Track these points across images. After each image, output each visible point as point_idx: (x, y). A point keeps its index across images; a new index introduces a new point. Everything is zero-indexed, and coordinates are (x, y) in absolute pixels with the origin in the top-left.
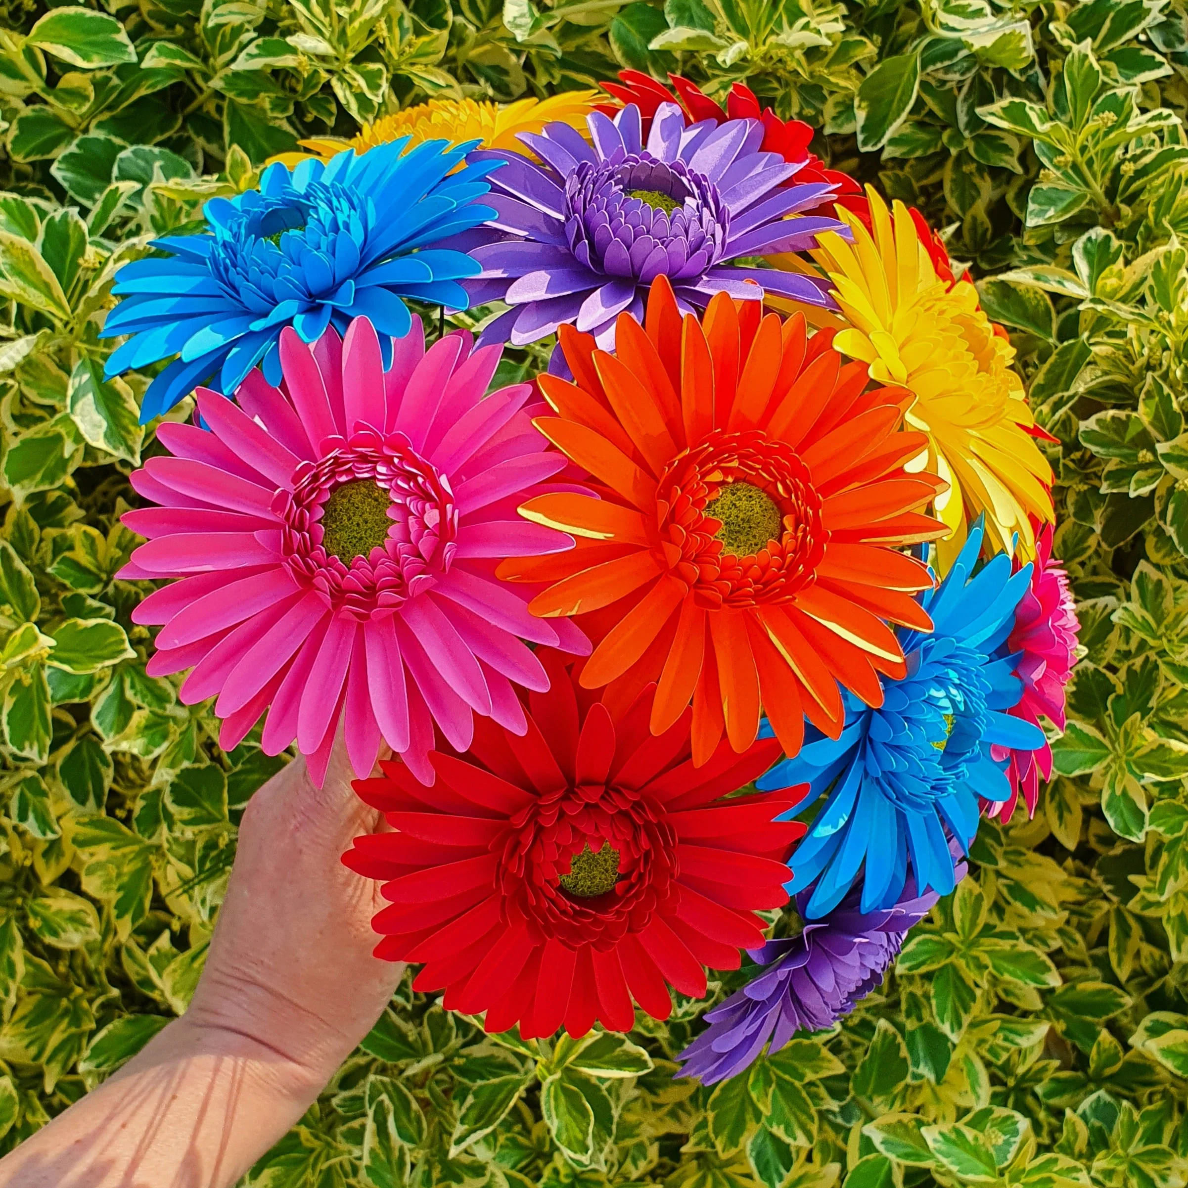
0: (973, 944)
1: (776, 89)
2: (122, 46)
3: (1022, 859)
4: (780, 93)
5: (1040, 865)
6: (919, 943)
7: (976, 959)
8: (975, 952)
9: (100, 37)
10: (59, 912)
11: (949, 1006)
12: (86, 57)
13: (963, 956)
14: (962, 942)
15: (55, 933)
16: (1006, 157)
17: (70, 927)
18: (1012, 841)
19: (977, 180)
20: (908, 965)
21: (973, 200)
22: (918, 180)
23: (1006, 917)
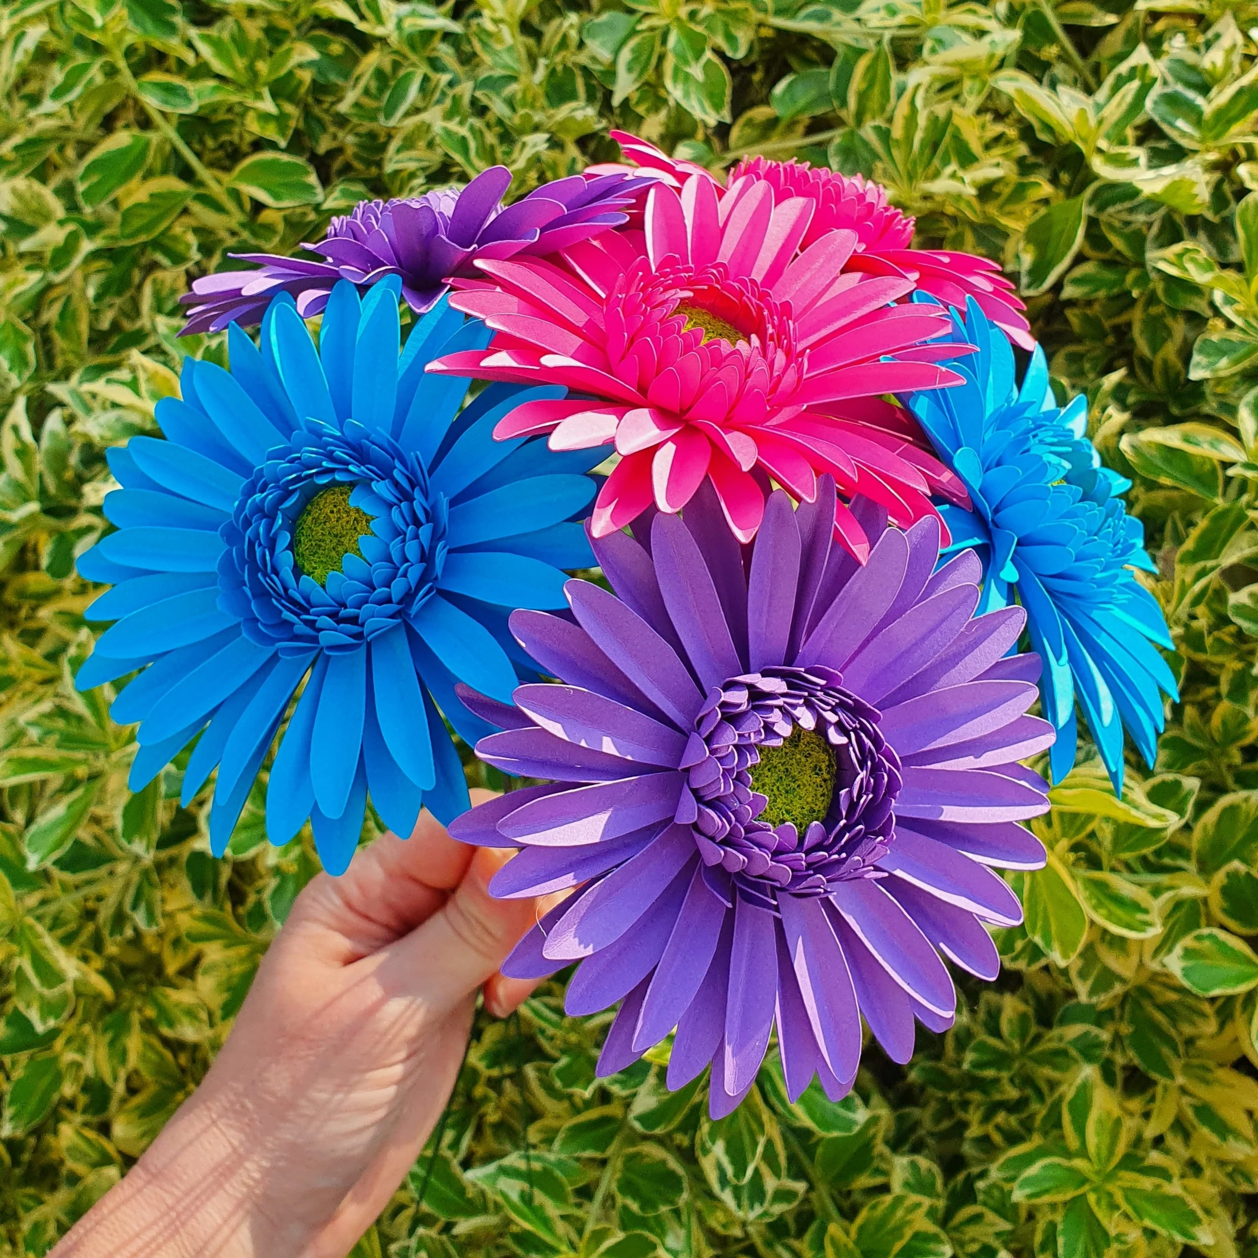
0: (1110, 1177)
1: (947, 229)
2: (309, 188)
3: (1209, 1076)
4: (952, 232)
5: (1232, 1086)
6: (1045, 1167)
7: (1110, 1195)
8: (1110, 1187)
9: (294, 179)
10: (177, 1005)
11: (1080, 1247)
12: (277, 196)
13: (1095, 1190)
14: (1098, 1173)
15: (171, 1024)
16: (1197, 300)
17: (185, 1020)
18: (1200, 1054)
19: (1169, 321)
20: (1028, 1191)
21: (1165, 340)
22: (1109, 317)
23: (1193, 1142)
